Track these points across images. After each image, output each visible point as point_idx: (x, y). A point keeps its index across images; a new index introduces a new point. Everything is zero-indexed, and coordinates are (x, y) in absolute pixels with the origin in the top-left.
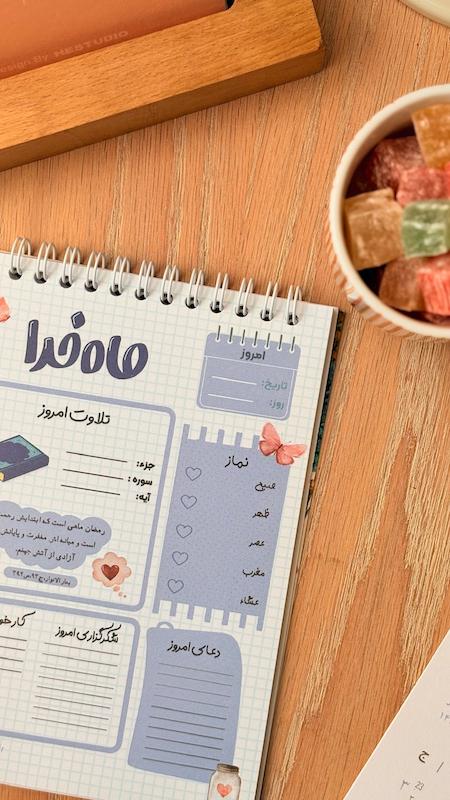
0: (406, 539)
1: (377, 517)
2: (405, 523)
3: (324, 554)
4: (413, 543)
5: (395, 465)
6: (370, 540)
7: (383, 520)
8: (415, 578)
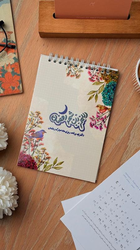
0: (129, 139)
1: (124, 133)
2: (130, 136)
3: (111, 137)
4: (130, 141)
5: (131, 123)
6: (121, 137)
7: (125, 134)
8: (128, 148)
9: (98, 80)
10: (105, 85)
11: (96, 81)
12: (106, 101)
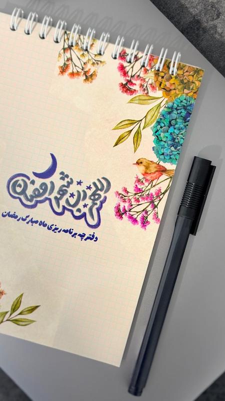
9: (144, 90)
10: (162, 105)
11: (140, 93)
12: (162, 151)
